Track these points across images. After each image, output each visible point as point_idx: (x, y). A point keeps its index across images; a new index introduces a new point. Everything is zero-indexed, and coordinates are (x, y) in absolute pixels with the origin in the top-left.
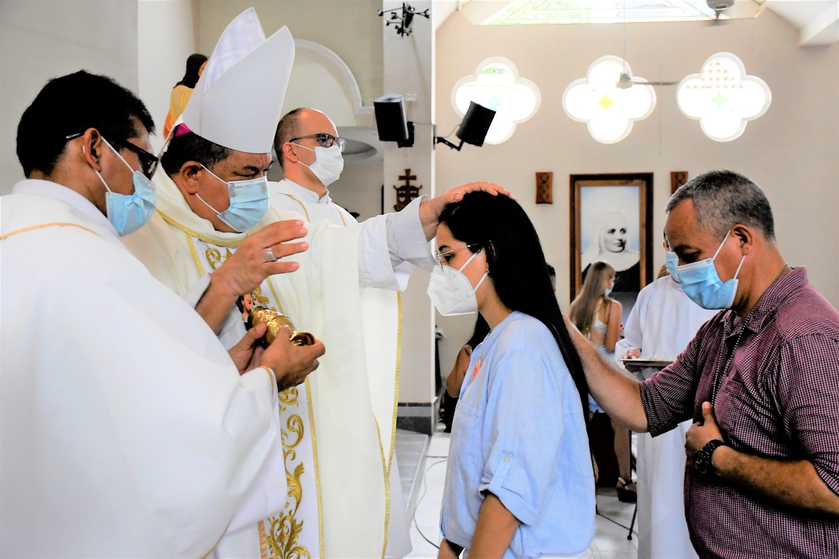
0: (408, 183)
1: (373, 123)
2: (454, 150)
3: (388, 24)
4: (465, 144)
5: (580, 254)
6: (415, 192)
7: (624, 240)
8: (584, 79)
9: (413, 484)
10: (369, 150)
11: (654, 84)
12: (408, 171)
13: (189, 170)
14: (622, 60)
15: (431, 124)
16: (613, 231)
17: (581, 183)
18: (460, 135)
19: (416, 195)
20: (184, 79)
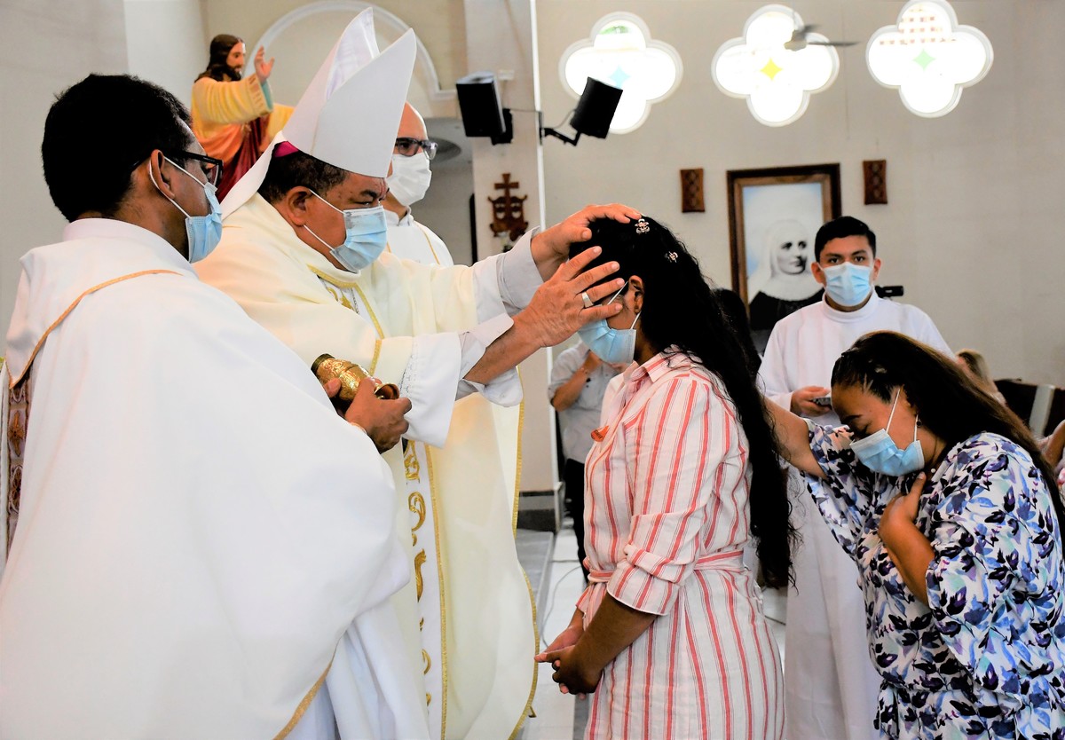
0: (507, 192)
1: (454, 111)
2: (569, 145)
4: (583, 136)
6: (518, 205)
7: (803, 257)
8: (740, 39)
9: (538, 595)
10: (452, 149)
11: (835, 44)
12: (507, 176)
14: (790, 10)
15: (535, 110)
16: (789, 245)
17: (742, 181)
18: (575, 124)
19: (520, 209)
20: (208, 69)
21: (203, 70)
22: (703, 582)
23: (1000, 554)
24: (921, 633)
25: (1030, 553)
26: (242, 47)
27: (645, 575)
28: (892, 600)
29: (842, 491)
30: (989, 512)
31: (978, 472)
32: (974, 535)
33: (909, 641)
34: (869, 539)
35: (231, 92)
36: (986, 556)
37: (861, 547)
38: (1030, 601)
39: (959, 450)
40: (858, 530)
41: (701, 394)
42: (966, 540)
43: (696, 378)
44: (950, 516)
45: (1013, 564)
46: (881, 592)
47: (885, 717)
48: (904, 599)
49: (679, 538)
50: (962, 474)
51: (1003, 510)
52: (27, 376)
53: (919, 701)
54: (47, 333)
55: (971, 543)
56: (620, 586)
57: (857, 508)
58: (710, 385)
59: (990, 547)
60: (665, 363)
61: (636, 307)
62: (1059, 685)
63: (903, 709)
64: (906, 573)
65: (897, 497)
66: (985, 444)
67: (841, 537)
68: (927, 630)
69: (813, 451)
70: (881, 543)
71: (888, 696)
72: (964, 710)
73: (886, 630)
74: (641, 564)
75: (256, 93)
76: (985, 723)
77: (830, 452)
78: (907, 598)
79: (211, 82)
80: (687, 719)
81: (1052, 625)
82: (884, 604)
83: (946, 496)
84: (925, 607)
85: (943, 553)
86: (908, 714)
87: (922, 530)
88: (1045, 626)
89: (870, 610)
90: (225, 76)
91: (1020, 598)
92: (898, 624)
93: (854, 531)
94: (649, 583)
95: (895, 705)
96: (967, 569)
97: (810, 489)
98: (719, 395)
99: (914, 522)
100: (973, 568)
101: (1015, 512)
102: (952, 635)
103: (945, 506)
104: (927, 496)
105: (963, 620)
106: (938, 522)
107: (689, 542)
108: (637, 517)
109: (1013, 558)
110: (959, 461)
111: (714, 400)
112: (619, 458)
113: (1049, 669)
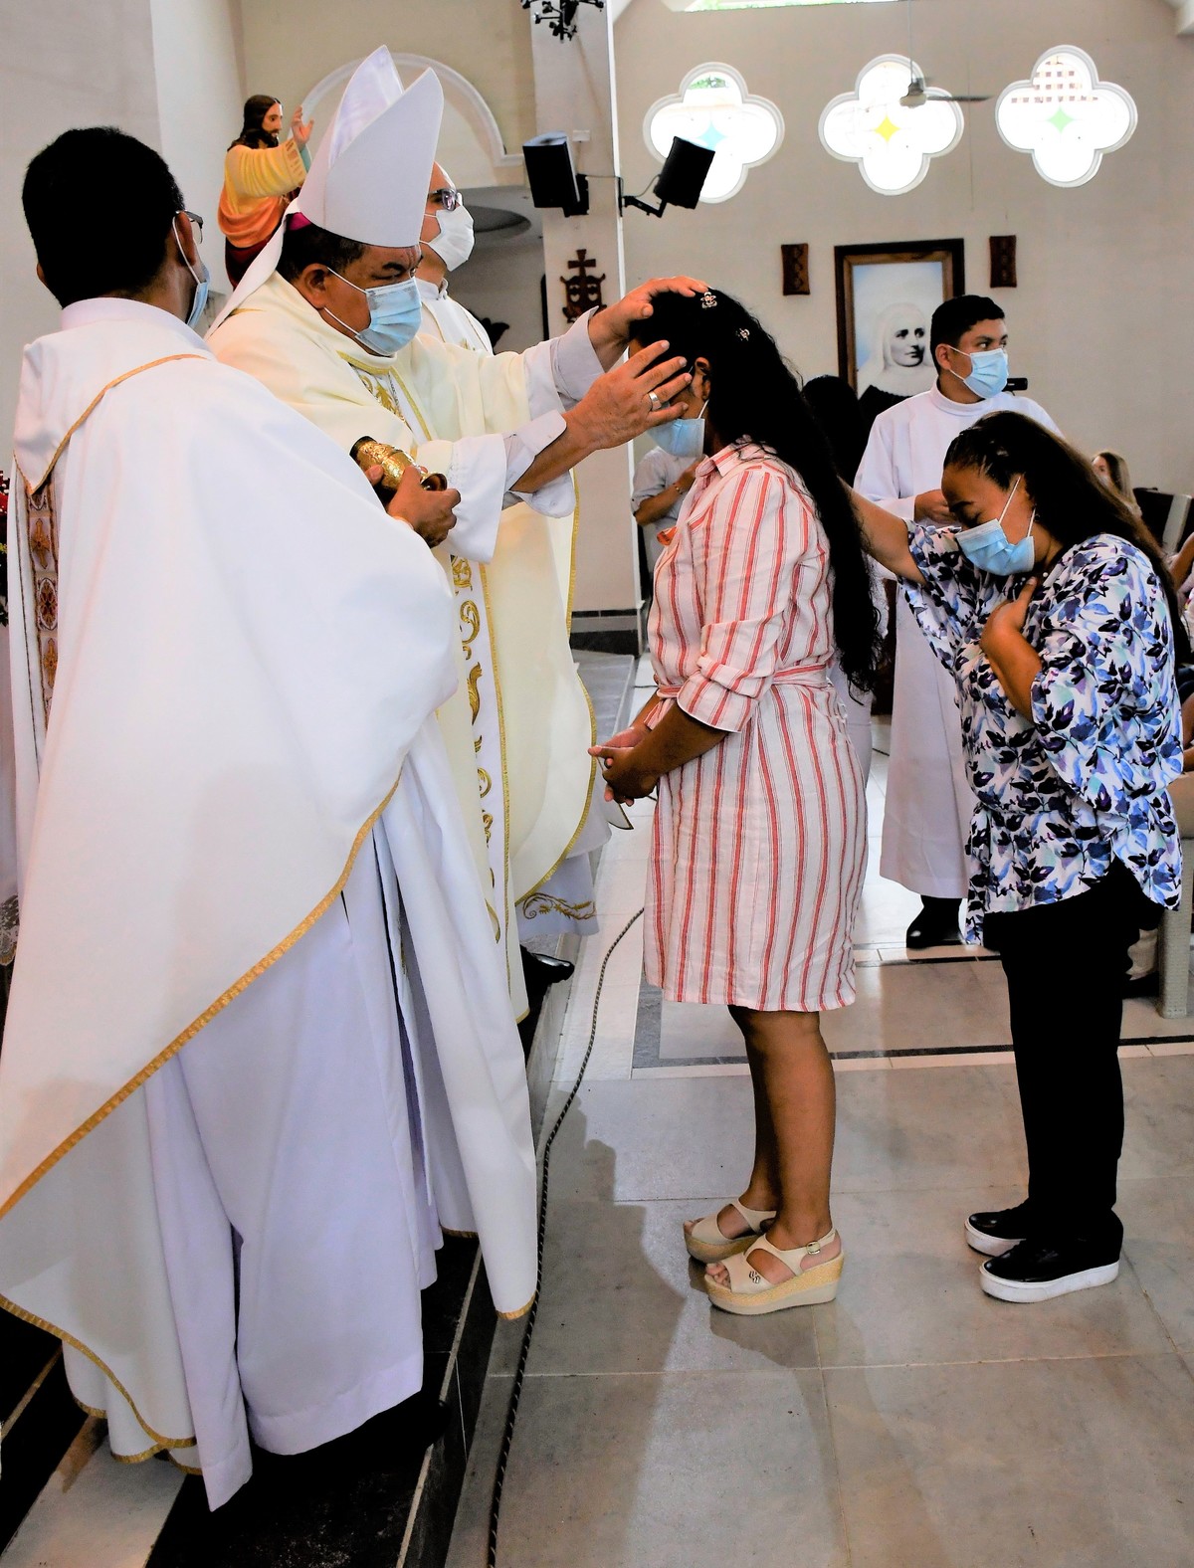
0: (582, 272)
1: (522, 178)
2: (653, 216)
3: (538, 21)
4: (669, 206)
5: (855, 371)
6: (595, 285)
7: (921, 347)
8: (852, 93)
9: (617, 723)
10: (518, 222)
11: (960, 99)
12: (582, 253)
13: (312, 277)
14: (909, 60)
15: (614, 176)
16: (904, 333)
17: (852, 259)
18: (658, 191)
19: (597, 290)
20: (242, 135)
21: (237, 137)
22: (778, 698)
23: (1112, 666)
24: (1020, 750)
25: (1143, 666)
26: (279, 109)
27: (722, 690)
28: (990, 716)
29: (943, 598)
30: (1104, 620)
31: (1094, 577)
32: (1087, 645)
33: (1007, 759)
34: (970, 649)
35: (266, 159)
36: (1097, 668)
37: (960, 658)
38: (1137, 718)
39: (1075, 552)
40: (957, 642)
41: (775, 487)
42: (1077, 650)
43: (769, 470)
44: (1062, 624)
45: (1125, 677)
46: (980, 705)
47: (977, 841)
48: (1005, 714)
49: (757, 648)
50: (1077, 578)
51: (1118, 618)
52: (48, 480)
53: (1013, 824)
54: (70, 434)
55: (1082, 654)
56: (694, 702)
57: (957, 619)
58: (785, 478)
59: (1102, 658)
60: (736, 455)
61: (704, 393)
62: (1160, 805)
63: (996, 833)
64: (1009, 684)
65: (1004, 604)
66: (1104, 545)
67: (940, 650)
68: (1027, 746)
69: (912, 554)
70: (984, 654)
71: (981, 820)
72: (1059, 832)
73: (982, 747)
74: (717, 677)
75: (295, 160)
76: (1081, 845)
77: (932, 555)
78: (1007, 713)
79: (244, 149)
80: (757, 842)
81: (1159, 743)
82: (982, 719)
83: (1058, 602)
84: (1028, 723)
85: (1052, 664)
86: (1001, 838)
87: (1029, 639)
88: (1150, 744)
89: (966, 726)
90: (261, 143)
91: (1128, 714)
92: (996, 740)
93: (954, 643)
94: (725, 699)
95: (988, 830)
96: (1076, 681)
97: (908, 598)
98: (794, 488)
99: (1021, 630)
100: (1082, 680)
101: (1131, 621)
102: (1056, 751)
103: (1057, 612)
104: (1038, 603)
105: (1068, 736)
106: (1049, 630)
107: (768, 652)
108: (710, 628)
109: (1127, 670)
110: (1074, 565)
111: (791, 494)
112: (684, 562)
113: (1150, 788)
